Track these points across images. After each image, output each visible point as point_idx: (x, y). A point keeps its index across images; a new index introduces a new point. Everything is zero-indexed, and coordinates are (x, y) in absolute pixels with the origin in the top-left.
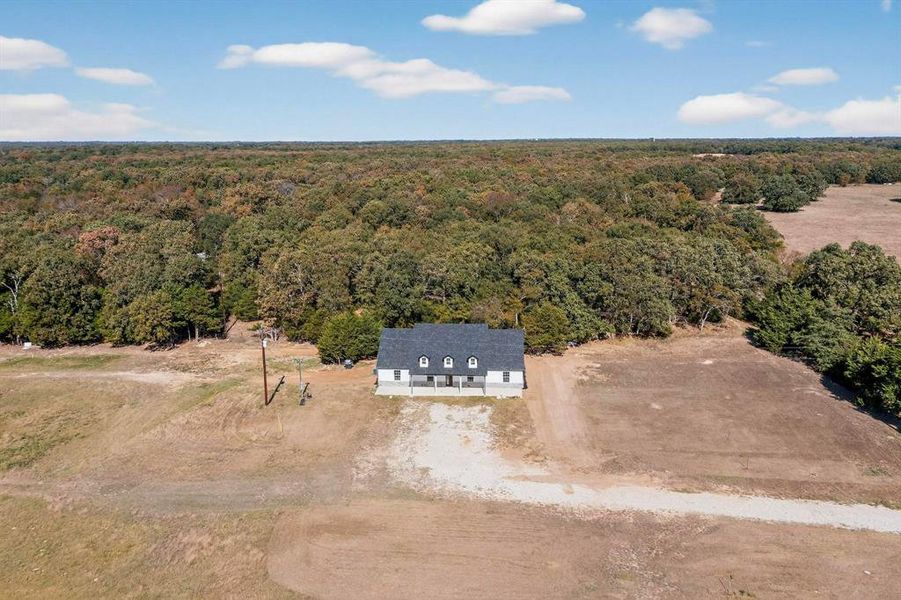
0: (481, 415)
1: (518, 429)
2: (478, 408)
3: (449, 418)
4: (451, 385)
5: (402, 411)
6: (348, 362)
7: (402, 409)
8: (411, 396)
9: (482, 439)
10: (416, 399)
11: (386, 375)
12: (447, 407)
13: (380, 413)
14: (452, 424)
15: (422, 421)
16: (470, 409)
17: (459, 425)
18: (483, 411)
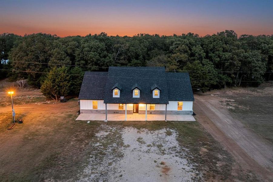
0: (169, 138)
1: (212, 153)
2: (163, 131)
3: (140, 140)
4: (137, 111)
5: (97, 135)
6: (62, 98)
7: (97, 132)
8: (106, 121)
9: (182, 166)
10: (110, 123)
11: (86, 105)
12: (136, 130)
13: (76, 136)
14: (145, 148)
15: (115, 145)
16: (157, 132)
17: (153, 148)
18: (169, 134)
